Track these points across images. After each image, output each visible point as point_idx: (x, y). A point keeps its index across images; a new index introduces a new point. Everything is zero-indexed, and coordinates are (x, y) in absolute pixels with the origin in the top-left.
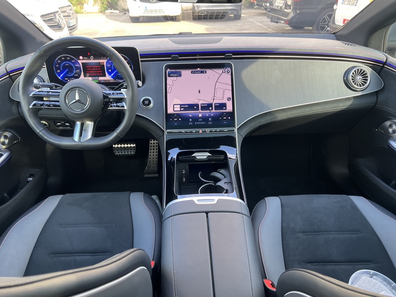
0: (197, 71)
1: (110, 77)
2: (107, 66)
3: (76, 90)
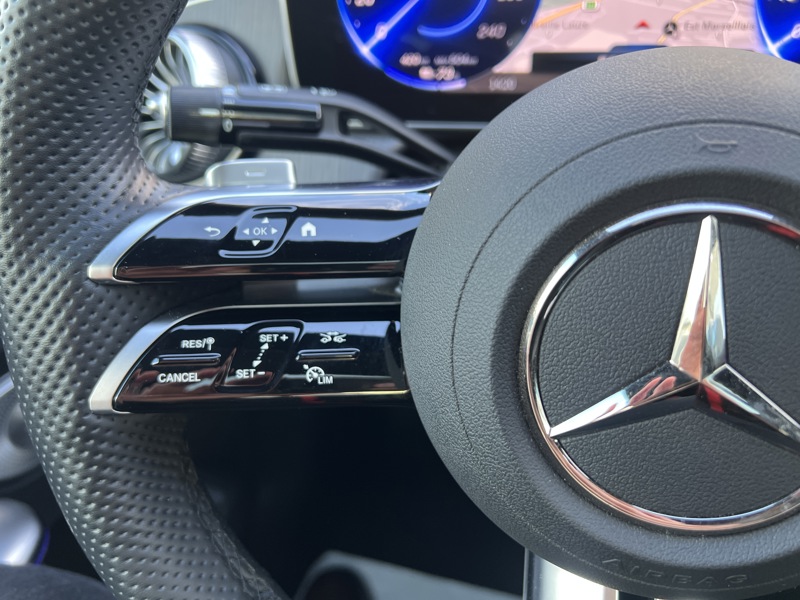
1: (773, 48)
3: (698, 217)
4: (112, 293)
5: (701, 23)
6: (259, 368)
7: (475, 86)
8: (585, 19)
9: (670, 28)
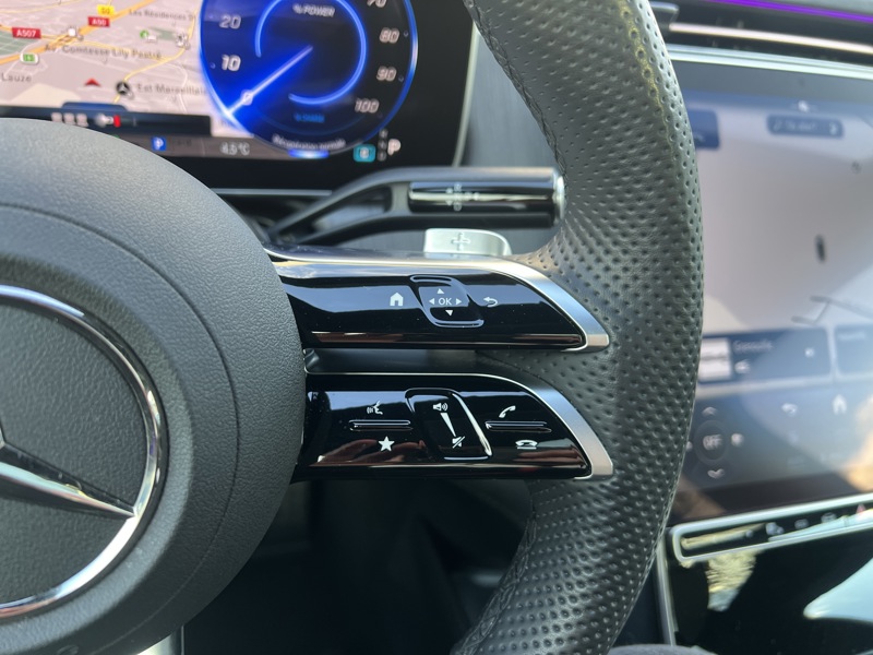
0: (797, 121)
1: (229, 113)
2: (211, 17)
5: (153, 85)
8: (25, 71)
9: (122, 88)
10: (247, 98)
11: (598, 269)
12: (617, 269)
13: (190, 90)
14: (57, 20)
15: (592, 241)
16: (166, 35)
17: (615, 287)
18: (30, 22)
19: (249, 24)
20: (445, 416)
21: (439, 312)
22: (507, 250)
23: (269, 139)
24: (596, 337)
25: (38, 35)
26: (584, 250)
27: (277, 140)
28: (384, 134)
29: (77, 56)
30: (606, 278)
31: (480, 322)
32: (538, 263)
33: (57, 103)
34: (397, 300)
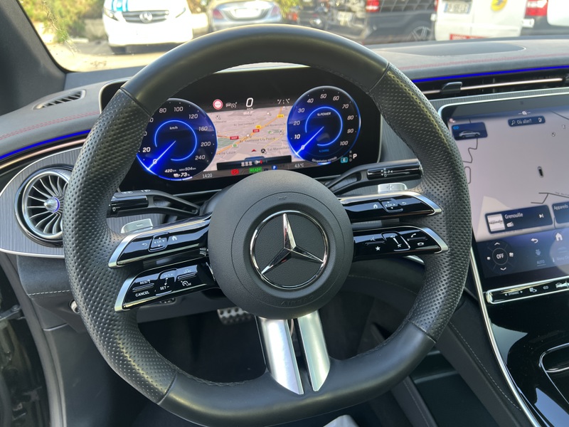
0: (522, 119)
1: (297, 154)
2: (290, 123)
3: (282, 215)
4: (116, 271)
5: (273, 148)
6: (167, 285)
7: (197, 177)
8: (233, 150)
9: (263, 151)
10: (303, 147)
11: (435, 190)
12: (441, 189)
13: (284, 148)
14: (244, 133)
15: (432, 182)
16: (276, 131)
17: (441, 195)
18: (235, 134)
19: (303, 123)
20: (395, 239)
21: (389, 208)
22: (406, 188)
23: (311, 160)
24: (437, 210)
25: (238, 138)
26: (430, 185)
27: (313, 160)
28: (351, 152)
29: (250, 143)
30: (438, 192)
31: (402, 209)
32: (417, 191)
33: (243, 159)
34: (376, 206)
